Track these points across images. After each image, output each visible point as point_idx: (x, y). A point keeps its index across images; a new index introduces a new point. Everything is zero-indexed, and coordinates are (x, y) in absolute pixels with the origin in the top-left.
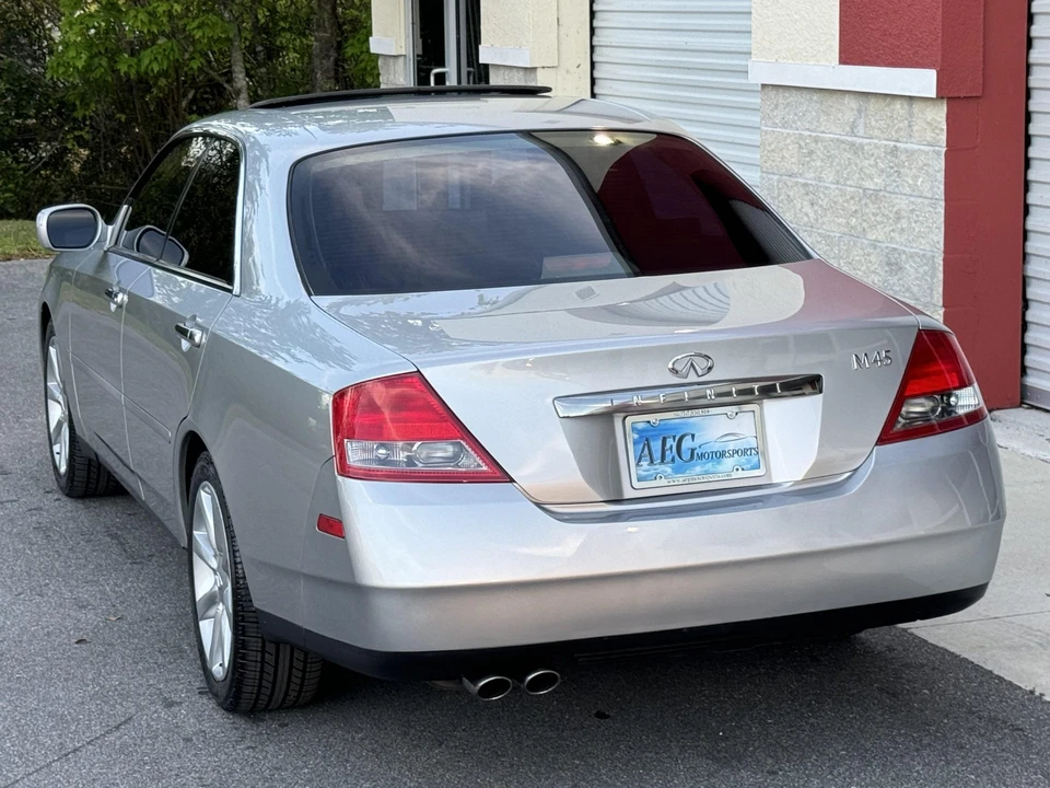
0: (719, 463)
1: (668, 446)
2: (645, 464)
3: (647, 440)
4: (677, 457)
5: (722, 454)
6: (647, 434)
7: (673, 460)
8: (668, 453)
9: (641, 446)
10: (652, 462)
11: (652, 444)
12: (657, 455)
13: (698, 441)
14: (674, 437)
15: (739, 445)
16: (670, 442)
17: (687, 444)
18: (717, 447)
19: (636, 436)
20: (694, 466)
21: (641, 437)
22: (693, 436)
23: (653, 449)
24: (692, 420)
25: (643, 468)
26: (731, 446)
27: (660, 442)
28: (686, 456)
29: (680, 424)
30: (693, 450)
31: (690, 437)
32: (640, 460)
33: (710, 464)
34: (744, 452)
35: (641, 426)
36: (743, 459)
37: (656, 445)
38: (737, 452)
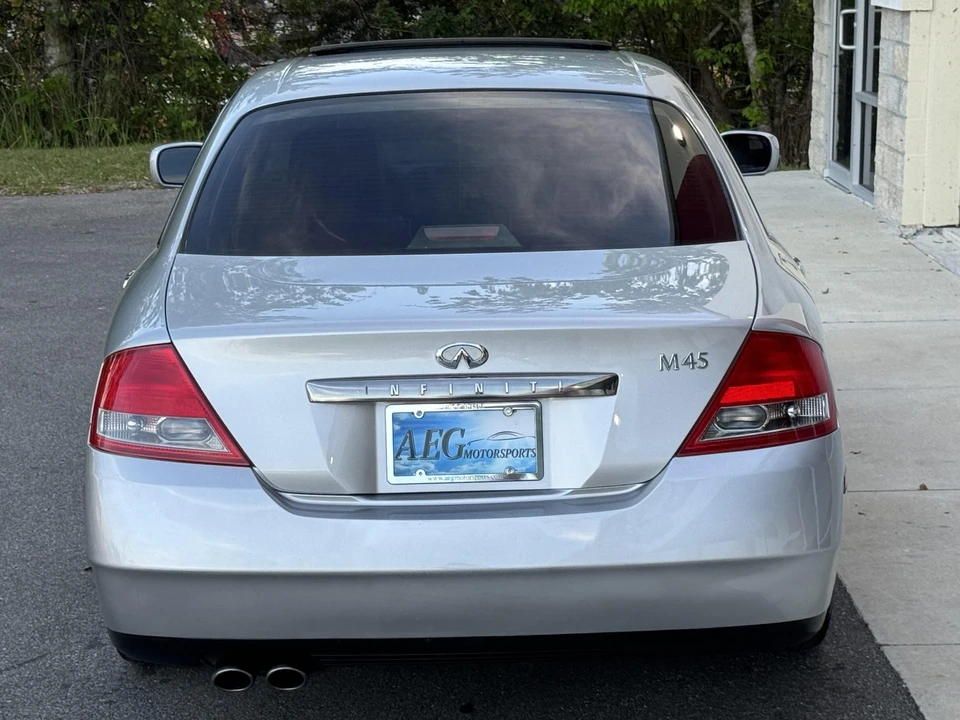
0: (489, 463)
1: (433, 440)
2: (404, 458)
3: (409, 432)
4: (442, 454)
5: (495, 454)
6: (405, 426)
7: (437, 456)
8: (432, 447)
9: (403, 438)
10: (413, 456)
11: (415, 437)
12: (420, 449)
13: (468, 437)
14: (441, 432)
15: (517, 445)
16: (435, 436)
17: (455, 439)
18: (490, 445)
19: (397, 428)
20: (461, 464)
21: (402, 429)
22: (463, 431)
23: (416, 443)
24: (461, 415)
25: (402, 462)
26: (506, 445)
28: (453, 452)
30: (461, 447)
31: (459, 432)
32: (399, 454)
33: (480, 463)
34: (520, 453)
35: (402, 417)
36: (518, 460)
37: (420, 439)
38: (512, 452)
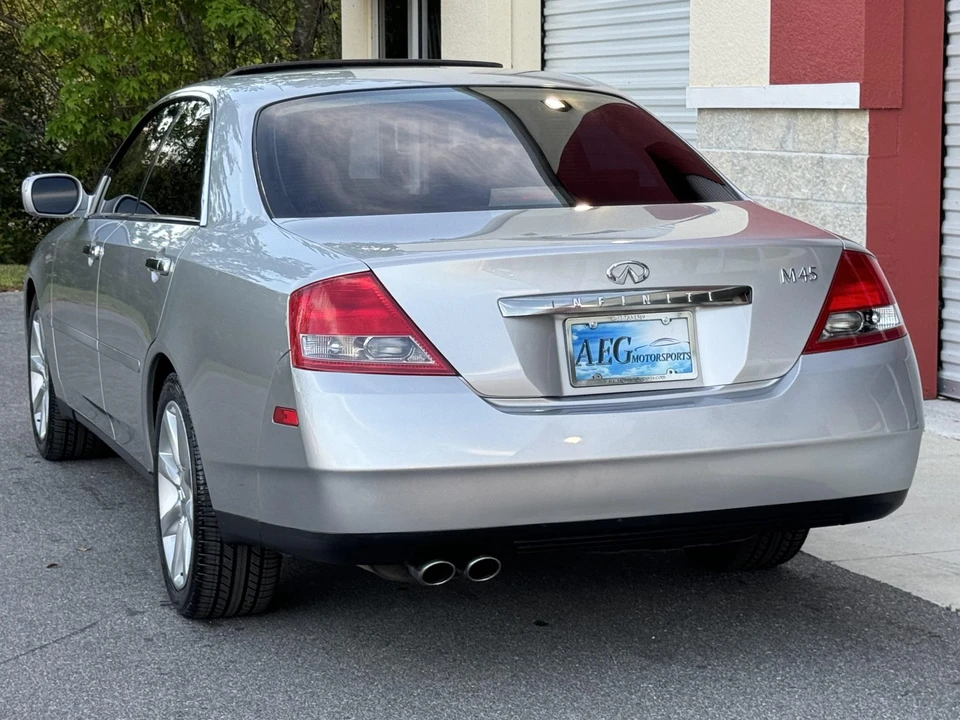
0: (653, 366)
1: (606, 348)
2: (582, 364)
3: (586, 341)
4: (614, 359)
5: (657, 358)
6: (583, 336)
7: (610, 361)
8: (605, 354)
9: (580, 347)
10: (590, 362)
11: (590, 345)
12: (595, 356)
13: (634, 345)
14: (612, 340)
15: (673, 349)
16: (607, 344)
17: (623, 346)
18: (653, 351)
19: (576, 338)
20: (631, 367)
21: (580, 339)
22: (629, 339)
23: (591, 350)
24: (628, 324)
25: (581, 367)
26: (665, 350)
27: (598, 344)
28: (623, 357)
29: (615, 328)
30: (629, 353)
31: (626, 340)
32: (578, 360)
33: (645, 366)
34: (678, 356)
35: (580, 328)
36: (677, 363)
37: (595, 347)
38: (671, 356)
